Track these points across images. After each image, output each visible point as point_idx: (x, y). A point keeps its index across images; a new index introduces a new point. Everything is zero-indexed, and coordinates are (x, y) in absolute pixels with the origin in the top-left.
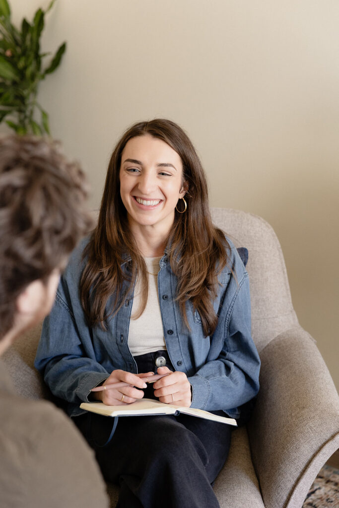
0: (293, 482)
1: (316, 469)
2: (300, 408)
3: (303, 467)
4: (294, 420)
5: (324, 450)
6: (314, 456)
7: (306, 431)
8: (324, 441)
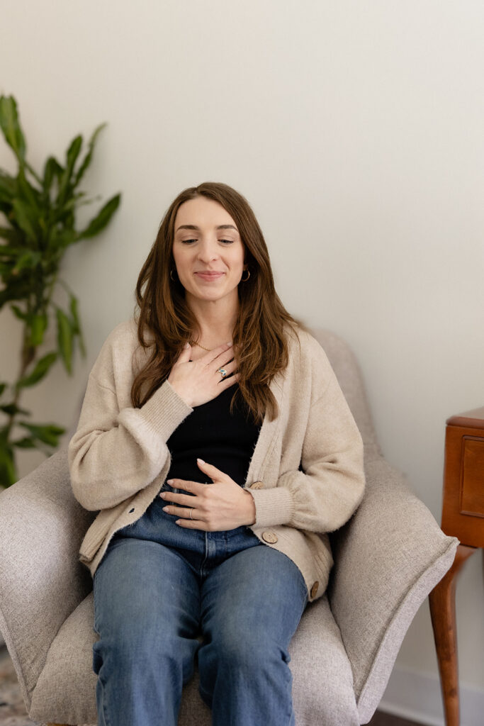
0: (383, 623)
1: (412, 608)
2: (389, 532)
3: (395, 602)
4: (383, 545)
5: (422, 580)
6: (409, 588)
7: (398, 557)
8: (422, 569)
